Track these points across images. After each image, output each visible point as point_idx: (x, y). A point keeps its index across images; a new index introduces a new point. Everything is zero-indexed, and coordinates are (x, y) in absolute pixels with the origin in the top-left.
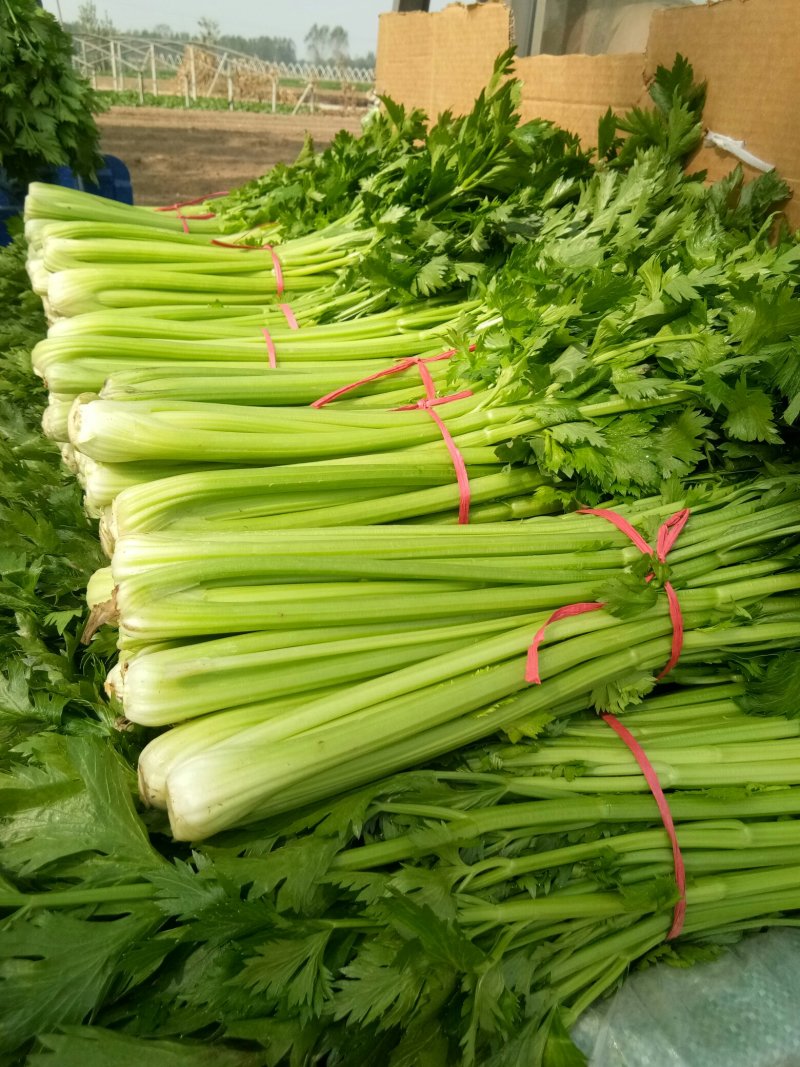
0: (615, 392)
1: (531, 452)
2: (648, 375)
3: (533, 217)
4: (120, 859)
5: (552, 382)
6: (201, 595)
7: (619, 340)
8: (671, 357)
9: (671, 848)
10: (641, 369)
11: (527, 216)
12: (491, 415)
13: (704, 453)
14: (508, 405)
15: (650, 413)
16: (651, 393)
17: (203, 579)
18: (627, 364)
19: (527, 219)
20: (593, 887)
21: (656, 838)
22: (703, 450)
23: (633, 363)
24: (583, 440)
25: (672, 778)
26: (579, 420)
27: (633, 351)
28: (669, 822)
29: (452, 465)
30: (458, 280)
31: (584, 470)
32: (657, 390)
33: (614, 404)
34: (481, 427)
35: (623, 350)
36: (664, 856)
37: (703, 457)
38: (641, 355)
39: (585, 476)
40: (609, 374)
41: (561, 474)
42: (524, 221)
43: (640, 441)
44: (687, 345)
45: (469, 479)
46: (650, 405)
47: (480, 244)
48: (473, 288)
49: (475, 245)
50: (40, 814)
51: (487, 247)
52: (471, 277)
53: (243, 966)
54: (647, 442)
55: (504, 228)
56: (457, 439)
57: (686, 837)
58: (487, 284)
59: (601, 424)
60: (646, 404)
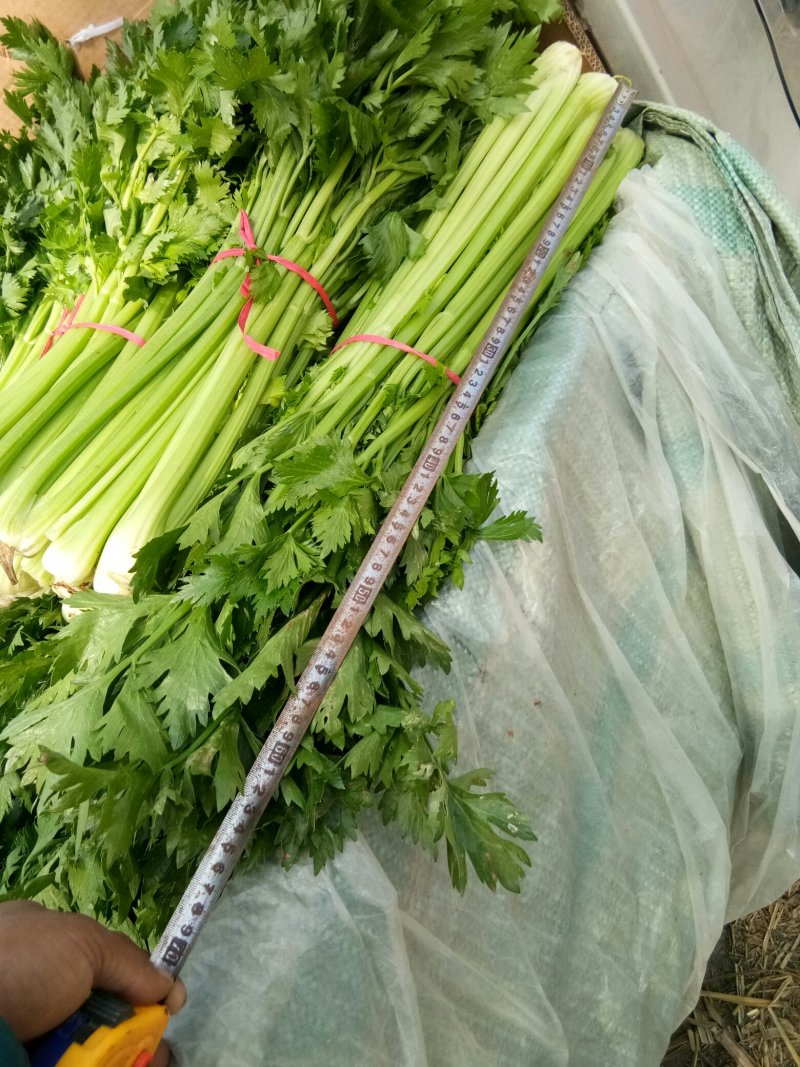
0: (152, 206)
1: (145, 280)
2: (156, 178)
3: (30, 199)
4: (156, 613)
5: (117, 240)
6: (45, 499)
7: (123, 179)
8: (156, 157)
9: (419, 358)
10: (151, 178)
11: (25, 203)
12: (105, 291)
13: (226, 181)
14: (108, 276)
15: (179, 195)
16: (166, 183)
17: (35, 490)
18: (141, 186)
19: (28, 204)
20: (402, 410)
21: (407, 361)
22: (224, 181)
23: (143, 182)
24: (161, 244)
25: (388, 329)
26: (150, 239)
27: (137, 177)
28: (407, 348)
29: (115, 334)
30: (30, 280)
31: (180, 257)
32: (168, 179)
33: (158, 212)
34: (107, 301)
35: (131, 182)
36: (419, 364)
37: (228, 184)
38: (142, 174)
39: (186, 262)
40: (137, 201)
41: (172, 274)
42: (27, 207)
43: (190, 213)
44: (157, 143)
45: (133, 331)
46: (175, 191)
47: (18, 246)
48: (44, 274)
49: (17, 250)
50: (95, 643)
51: (24, 243)
52: (35, 269)
53: (266, 581)
54: (194, 209)
55: (21, 224)
56: (102, 322)
57: (422, 346)
58: (48, 261)
59: (163, 228)
60: (173, 192)
